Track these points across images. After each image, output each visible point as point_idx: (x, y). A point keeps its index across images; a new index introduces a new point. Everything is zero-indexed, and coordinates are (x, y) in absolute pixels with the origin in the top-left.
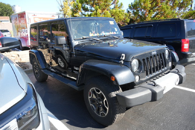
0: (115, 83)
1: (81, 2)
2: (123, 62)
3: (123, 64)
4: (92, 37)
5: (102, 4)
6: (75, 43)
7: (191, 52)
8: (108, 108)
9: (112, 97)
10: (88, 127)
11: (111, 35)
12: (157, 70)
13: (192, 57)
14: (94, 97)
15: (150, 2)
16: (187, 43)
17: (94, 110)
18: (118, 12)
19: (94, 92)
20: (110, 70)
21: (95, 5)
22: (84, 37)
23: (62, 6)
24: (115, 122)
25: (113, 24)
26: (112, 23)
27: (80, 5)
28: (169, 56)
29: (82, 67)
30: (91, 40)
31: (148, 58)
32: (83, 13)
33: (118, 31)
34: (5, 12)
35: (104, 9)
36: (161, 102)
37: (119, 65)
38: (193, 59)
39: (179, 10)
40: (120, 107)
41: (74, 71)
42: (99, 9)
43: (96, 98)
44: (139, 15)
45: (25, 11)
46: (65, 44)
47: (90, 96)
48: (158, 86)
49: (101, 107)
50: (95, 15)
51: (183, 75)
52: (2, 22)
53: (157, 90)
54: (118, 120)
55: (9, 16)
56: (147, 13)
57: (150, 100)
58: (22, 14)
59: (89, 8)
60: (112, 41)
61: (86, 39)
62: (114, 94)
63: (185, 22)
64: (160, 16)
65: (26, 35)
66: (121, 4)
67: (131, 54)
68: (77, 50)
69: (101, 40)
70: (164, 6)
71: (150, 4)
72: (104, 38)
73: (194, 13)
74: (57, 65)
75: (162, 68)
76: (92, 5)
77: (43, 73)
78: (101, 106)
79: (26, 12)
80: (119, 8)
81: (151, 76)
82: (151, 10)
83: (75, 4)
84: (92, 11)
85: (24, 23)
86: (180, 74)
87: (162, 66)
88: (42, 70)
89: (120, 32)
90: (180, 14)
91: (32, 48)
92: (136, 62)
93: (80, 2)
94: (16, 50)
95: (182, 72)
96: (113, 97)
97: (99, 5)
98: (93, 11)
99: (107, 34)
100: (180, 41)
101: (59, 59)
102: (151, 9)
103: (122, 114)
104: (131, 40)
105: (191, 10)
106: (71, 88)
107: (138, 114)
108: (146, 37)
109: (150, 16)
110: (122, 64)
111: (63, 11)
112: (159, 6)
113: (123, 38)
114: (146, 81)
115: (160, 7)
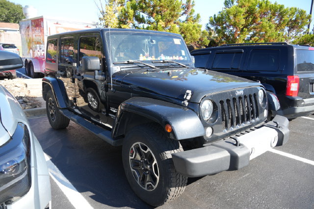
0: (172, 137)
1: (134, 8)
2: (187, 103)
3: (188, 107)
4: (143, 61)
5: (166, 13)
6: (115, 69)
7: (301, 97)
8: (158, 178)
9: (166, 158)
10: (125, 206)
11: (175, 60)
12: (243, 121)
13: (303, 106)
14: (138, 157)
15: (244, 17)
16: (296, 82)
17: (137, 178)
18: (191, 28)
19: (138, 149)
20: (165, 115)
21: (155, 14)
22: (130, 61)
23: (103, 12)
24: (168, 200)
25: (180, 44)
26: (177, 41)
27: (131, 11)
28: (264, 100)
29: (122, 108)
30: (140, 67)
31: (229, 101)
32: (136, 25)
33: (186, 56)
34: (13, 16)
35: (169, 21)
36: (248, 174)
37: (181, 108)
38: (304, 109)
39: (289, 31)
40: (178, 176)
41: (110, 115)
42: (161, 20)
43: (141, 159)
44: (224, 35)
45: (42, 16)
46: (98, 70)
47: (132, 156)
48: (241, 146)
49: (148, 175)
50: (154, 29)
51: (285, 131)
52: (7, 32)
53: (239, 152)
54: (173, 198)
55: (18, 23)
56: (239, 32)
57: (228, 168)
58: (38, 20)
59: (145, 18)
60: (177, 71)
61: (132, 63)
62: (168, 154)
63: (295, 49)
64: (258, 38)
65: (42, 55)
66: (198, 16)
67: (202, 92)
68: (117, 81)
69: (158, 67)
70: (265, 24)
71: (244, 18)
72: (163, 65)
73: (312, 38)
74: (87, 104)
75: (251, 119)
76: (151, 14)
77: (62, 115)
78: (148, 173)
79: (44, 17)
80: (194, 21)
81: (233, 129)
82: (245, 29)
83: (123, 11)
84: (149, 23)
85: (40, 34)
86: (280, 129)
87: (252, 116)
88: (60, 110)
89: (190, 57)
90: (290, 39)
91: (47, 75)
92: (210, 105)
93: (131, 7)
94: (23, 77)
95: (283, 127)
96: (168, 159)
97: (161, 15)
98: (152, 23)
99: (168, 59)
100: (285, 79)
101: (90, 95)
102: (244, 27)
103: (180, 188)
104: (205, 71)
105: (308, 33)
106: (105, 142)
107: (209, 191)
108: (232, 68)
109: (242, 38)
110: (186, 107)
111: (105, 20)
112: (257, 23)
113: (194, 66)
114: (223, 137)
115: (259, 24)
